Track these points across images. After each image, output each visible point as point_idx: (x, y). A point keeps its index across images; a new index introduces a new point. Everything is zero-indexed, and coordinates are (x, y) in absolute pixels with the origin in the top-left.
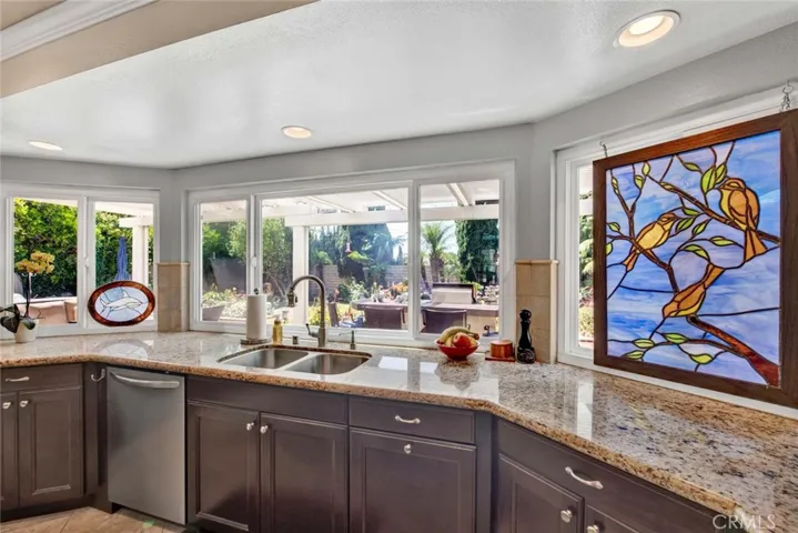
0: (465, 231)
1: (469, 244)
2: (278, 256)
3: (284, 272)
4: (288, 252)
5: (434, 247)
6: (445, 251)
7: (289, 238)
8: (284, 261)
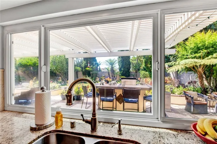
0: (121, 62)
1: (122, 65)
2: (64, 69)
3: (65, 74)
4: (67, 68)
5: (112, 66)
6: (115, 67)
7: (67, 63)
8: (65, 70)
